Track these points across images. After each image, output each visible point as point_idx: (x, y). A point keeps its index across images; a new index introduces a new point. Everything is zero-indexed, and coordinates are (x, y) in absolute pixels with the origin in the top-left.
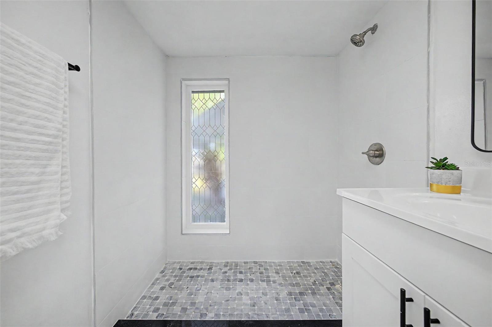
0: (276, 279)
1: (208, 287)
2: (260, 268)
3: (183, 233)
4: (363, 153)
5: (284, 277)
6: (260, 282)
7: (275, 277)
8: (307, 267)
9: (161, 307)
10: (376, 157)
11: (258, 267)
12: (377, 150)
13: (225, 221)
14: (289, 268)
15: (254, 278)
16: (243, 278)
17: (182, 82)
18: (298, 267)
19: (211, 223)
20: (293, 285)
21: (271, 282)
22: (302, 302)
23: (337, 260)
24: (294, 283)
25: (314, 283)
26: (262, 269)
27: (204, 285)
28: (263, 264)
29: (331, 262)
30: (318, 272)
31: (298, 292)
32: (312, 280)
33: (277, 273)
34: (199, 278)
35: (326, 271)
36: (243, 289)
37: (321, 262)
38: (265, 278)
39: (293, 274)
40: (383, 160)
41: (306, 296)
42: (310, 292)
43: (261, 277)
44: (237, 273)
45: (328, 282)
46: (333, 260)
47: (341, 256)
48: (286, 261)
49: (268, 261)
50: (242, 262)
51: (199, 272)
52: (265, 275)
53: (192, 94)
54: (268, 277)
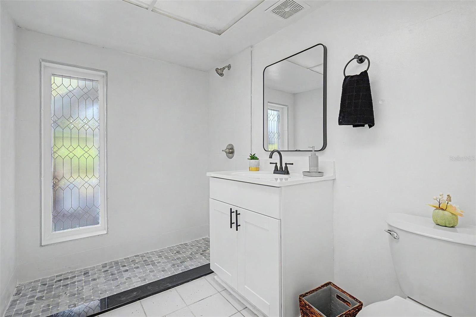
0: (160, 260)
1: (91, 285)
2: (142, 258)
3: (42, 245)
4: (223, 151)
5: (166, 258)
6: (146, 266)
7: (158, 260)
8: (185, 247)
9: (40, 314)
10: (230, 153)
11: (141, 258)
12: (230, 149)
13: (99, 223)
14: (169, 251)
15: (139, 266)
16: (128, 269)
17: (42, 62)
18: (178, 249)
19: (80, 228)
20: (174, 260)
21: (156, 264)
22: (183, 266)
23: (207, 236)
24: (176, 258)
25: (191, 254)
26: (144, 259)
27: (85, 285)
28: (145, 255)
29: (203, 239)
30: (194, 248)
31: (179, 262)
32: (190, 253)
33: (160, 256)
34: (76, 283)
35: (199, 245)
36: (131, 275)
37: (195, 241)
38: (150, 263)
39: (174, 254)
40: (234, 155)
41: (185, 263)
42: (188, 259)
43: (145, 263)
44: (120, 268)
45: (201, 251)
46: (204, 238)
47: (209, 231)
48: (166, 248)
49: (150, 252)
50: (123, 259)
51: (72, 280)
52: (148, 261)
53: (52, 77)
54: (152, 261)
